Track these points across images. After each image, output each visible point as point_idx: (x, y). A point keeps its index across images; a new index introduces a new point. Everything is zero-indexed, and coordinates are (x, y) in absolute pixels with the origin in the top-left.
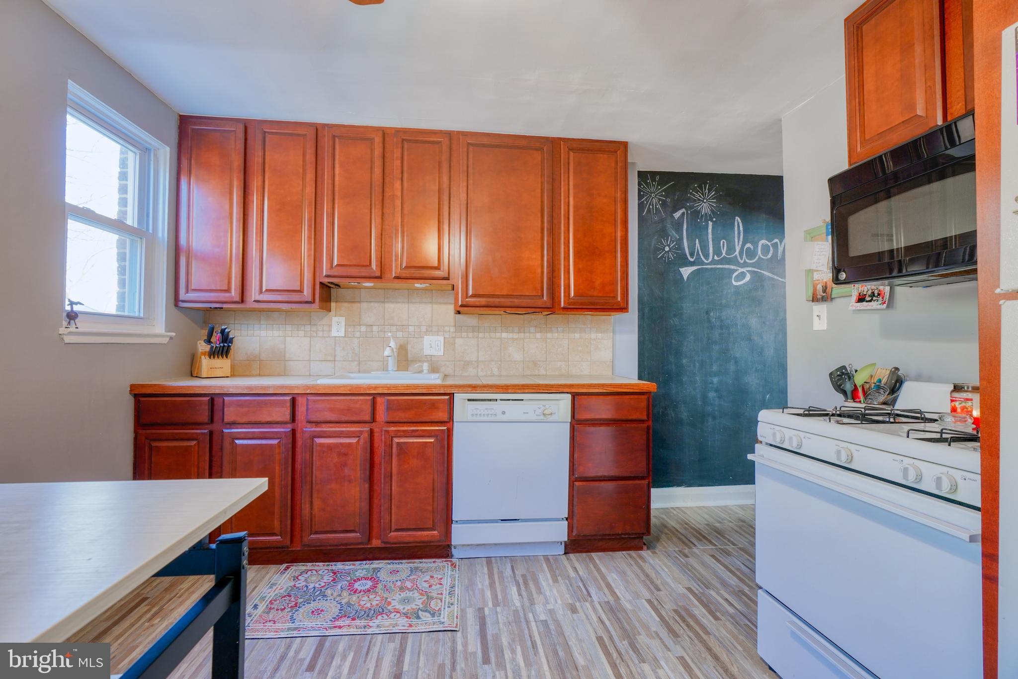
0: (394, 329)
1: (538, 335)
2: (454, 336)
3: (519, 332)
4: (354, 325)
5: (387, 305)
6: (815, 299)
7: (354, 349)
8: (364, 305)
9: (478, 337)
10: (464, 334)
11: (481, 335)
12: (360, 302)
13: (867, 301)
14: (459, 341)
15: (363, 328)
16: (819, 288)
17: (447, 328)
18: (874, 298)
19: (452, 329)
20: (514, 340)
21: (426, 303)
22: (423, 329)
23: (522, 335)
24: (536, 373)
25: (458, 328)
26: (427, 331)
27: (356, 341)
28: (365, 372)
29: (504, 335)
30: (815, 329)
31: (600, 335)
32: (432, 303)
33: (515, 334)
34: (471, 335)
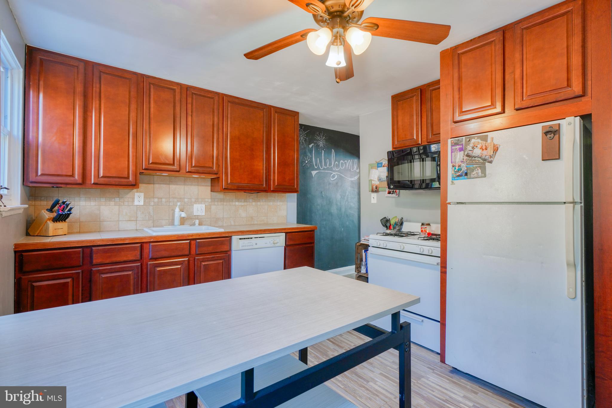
0: (175, 200)
1: (254, 203)
2: (210, 204)
3: (245, 202)
4: (150, 198)
5: (171, 186)
6: (373, 191)
7: (150, 212)
8: (157, 186)
9: (223, 205)
10: (216, 203)
11: (225, 203)
12: (154, 184)
13: (391, 194)
14: (213, 207)
15: (156, 200)
16: (374, 187)
17: (207, 200)
18: (394, 193)
19: (210, 200)
20: (242, 206)
21: (195, 185)
22: (193, 200)
23: (246, 203)
24: (253, 223)
25: (213, 199)
26: (195, 201)
27: (151, 208)
28: (157, 226)
29: (237, 203)
30: (372, 202)
31: (281, 203)
32: (198, 185)
33: (242, 203)
34: (220, 203)
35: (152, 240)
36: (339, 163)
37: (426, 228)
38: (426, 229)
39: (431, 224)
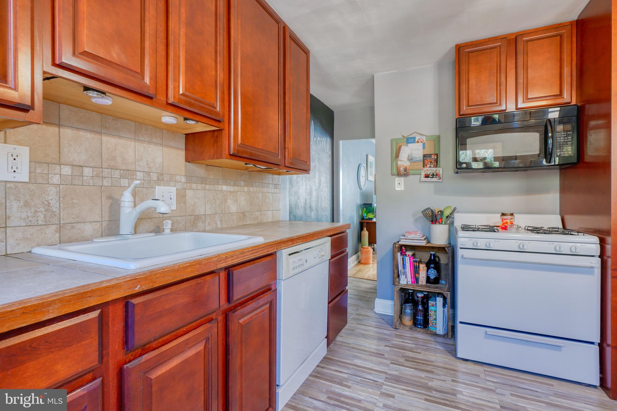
0: (117, 174)
1: (246, 189)
2: (185, 187)
3: (234, 185)
4: (48, 164)
5: (105, 138)
6: (399, 174)
7: (49, 203)
8: (67, 133)
9: (205, 189)
10: (194, 186)
11: (207, 187)
12: (59, 126)
13: (430, 178)
14: (189, 193)
15: (66, 170)
16: (402, 169)
17: (178, 178)
18: (434, 177)
19: (183, 179)
20: (231, 192)
21: (156, 144)
22: (154, 177)
23: (236, 188)
24: (245, 224)
25: (190, 178)
26: (158, 179)
27: (52, 190)
28: (71, 241)
29: (225, 188)
30: (396, 190)
31: (276, 190)
32: (162, 145)
33: (231, 187)
34: (200, 186)
35: (138, 289)
36: (317, 139)
37: (512, 218)
38: (512, 220)
39: (514, 214)
